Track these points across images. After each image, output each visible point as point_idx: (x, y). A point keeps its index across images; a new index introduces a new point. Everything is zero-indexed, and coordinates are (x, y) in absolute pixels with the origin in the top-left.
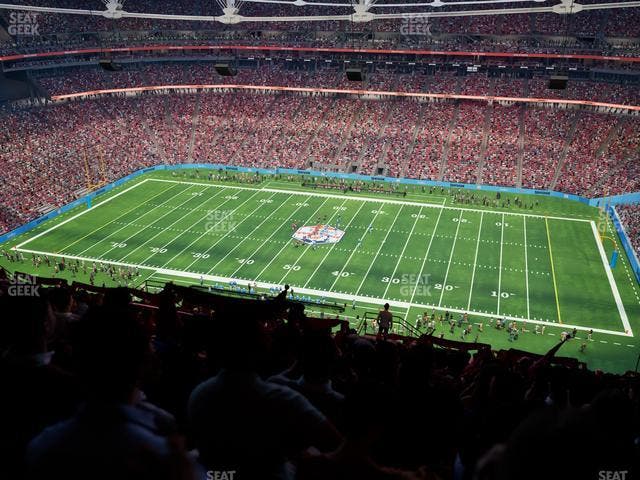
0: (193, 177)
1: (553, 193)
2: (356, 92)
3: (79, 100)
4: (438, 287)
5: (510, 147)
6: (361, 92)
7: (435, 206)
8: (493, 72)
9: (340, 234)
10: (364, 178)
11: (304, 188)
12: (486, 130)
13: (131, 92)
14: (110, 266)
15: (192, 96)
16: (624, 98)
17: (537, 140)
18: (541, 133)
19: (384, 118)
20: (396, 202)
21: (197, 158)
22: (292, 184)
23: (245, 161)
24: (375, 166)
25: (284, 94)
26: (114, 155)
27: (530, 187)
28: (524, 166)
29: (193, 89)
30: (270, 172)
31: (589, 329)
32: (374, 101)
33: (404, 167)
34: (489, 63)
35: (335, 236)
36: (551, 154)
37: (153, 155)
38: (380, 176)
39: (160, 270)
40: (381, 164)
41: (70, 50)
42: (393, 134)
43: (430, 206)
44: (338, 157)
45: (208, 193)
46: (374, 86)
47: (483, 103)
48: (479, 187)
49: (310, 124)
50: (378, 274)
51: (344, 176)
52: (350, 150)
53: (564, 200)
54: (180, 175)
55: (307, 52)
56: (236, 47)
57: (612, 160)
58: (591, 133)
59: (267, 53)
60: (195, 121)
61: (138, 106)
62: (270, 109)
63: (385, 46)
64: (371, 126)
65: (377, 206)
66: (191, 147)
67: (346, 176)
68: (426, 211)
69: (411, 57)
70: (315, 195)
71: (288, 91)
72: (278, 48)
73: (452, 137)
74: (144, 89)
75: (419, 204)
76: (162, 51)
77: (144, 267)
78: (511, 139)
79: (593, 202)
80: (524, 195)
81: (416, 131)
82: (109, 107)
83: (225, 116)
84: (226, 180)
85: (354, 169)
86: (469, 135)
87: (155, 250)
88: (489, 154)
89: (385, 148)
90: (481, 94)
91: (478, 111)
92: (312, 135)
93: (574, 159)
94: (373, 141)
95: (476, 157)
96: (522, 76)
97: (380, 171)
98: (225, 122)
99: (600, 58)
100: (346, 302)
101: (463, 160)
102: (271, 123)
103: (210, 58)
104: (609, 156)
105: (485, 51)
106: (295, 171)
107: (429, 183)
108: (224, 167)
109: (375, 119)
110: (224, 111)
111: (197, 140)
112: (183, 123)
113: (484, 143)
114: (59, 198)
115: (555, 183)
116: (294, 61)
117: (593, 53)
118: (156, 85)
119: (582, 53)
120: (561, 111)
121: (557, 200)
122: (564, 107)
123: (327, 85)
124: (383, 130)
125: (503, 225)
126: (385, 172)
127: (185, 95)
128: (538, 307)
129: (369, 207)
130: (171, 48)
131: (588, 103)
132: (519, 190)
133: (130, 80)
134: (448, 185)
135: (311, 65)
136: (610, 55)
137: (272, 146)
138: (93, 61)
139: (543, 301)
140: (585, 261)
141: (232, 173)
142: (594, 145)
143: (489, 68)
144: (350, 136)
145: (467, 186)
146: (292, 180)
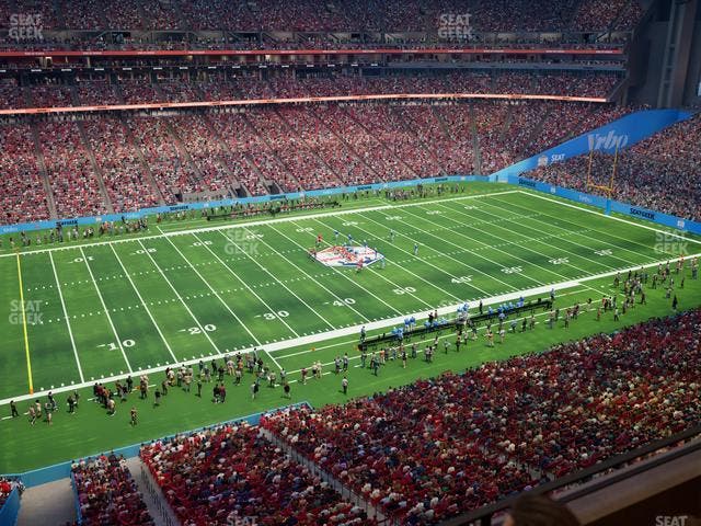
1: (451, 179)
10: (260, 199)
39: (269, 348)
42: (243, 148)
45: (99, 254)
48: (386, 186)
49: (123, 151)
57: (466, 142)
78: (365, 137)
79: (492, 177)
85: (240, 193)
86: (322, 138)
91: (304, 115)
93: (434, 146)
101: (345, 163)
145: (375, 187)
146: (184, 217)
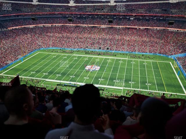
0: (53, 52)
1: (158, 54)
2: (99, 26)
3: (16, 29)
4: (130, 82)
5: (144, 41)
6: (100, 26)
7: (125, 59)
8: (139, 20)
9: (99, 67)
10: (103, 51)
11: (86, 54)
12: (137, 36)
13: (31, 26)
14: (32, 79)
15: (50, 27)
16: (176, 27)
17: (152, 39)
18: (153, 37)
19: (107, 33)
20: (114, 58)
21: (53, 46)
22: (82, 53)
23: (68, 47)
24: (106, 47)
25: (77, 26)
26: (28, 46)
27: (151, 53)
28: (149, 47)
29: (50, 25)
30: (75, 50)
31: (176, 94)
32: (104, 28)
33: (115, 47)
34: (137, 17)
35: (98, 68)
36: (156, 43)
37: (40, 45)
38: (108, 50)
39: (47, 80)
40: (108, 47)
41: (13, 14)
42: (111, 38)
43: (124, 59)
44: (95, 45)
45: (58, 56)
46: (104, 24)
47: (136, 29)
48: (137, 53)
49: (86, 35)
50: (112, 79)
51: (97, 50)
52: (98, 43)
53: (161, 56)
54: (49, 51)
55: (84, 14)
56: (63, 13)
57: (174, 44)
58: (167, 37)
59: (72, 14)
60: (51, 35)
61: (34, 30)
62: (74, 31)
63: (107, 12)
64: (104, 35)
65: (108, 59)
66: (51, 43)
67: (98, 50)
68: (123, 60)
69: (115, 15)
70: (90, 56)
71: (78, 26)
72: (75, 13)
73: (128, 38)
74: (35, 25)
75: (120, 58)
76: (41, 14)
77: (42, 79)
78: (145, 39)
79: (170, 57)
80: (150, 55)
81: (117, 37)
82: (25, 31)
83: (60, 33)
84: (62, 52)
85: (100, 48)
86: (133, 38)
87: (44, 74)
88: (139, 44)
89: (109, 42)
90: (135, 26)
91: (135, 31)
92: (87, 38)
93: (163, 44)
94: (105, 40)
95: (135, 44)
96: (147, 21)
97: (108, 49)
98: (60, 35)
99: (169, 15)
100: (104, 88)
101: (132, 45)
102: (74, 35)
103: (55, 16)
104: (173, 43)
105: (136, 13)
106: (83, 49)
107: (122, 52)
108: (61, 48)
109: (105, 34)
110: (60, 32)
111: (53, 41)
112: (48, 35)
113: (137, 40)
114: (13, 59)
115: (158, 51)
116: (80, 17)
117: (167, 14)
118: (39, 24)
119: (164, 14)
120: (158, 31)
121: (159, 56)
122: (159, 29)
123: (90, 24)
124: (108, 37)
125: (145, 64)
126: (109, 49)
127: (48, 27)
128: (159, 88)
129: (106, 59)
130: (43, 13)
131: (166, 28)
132: (148, 54)
133: (31, 23)
134: (128, 52)
135: (85, 18)
136: (172, 14)
137: (75, 42)
138: (20, 17)
139: (161, 86)
140: (170, 74)
141: (64, 50)
142: (169, 40)
143: (137, 19)
144: (98, 39)
145: (133, 53)
146: (82, 52)
